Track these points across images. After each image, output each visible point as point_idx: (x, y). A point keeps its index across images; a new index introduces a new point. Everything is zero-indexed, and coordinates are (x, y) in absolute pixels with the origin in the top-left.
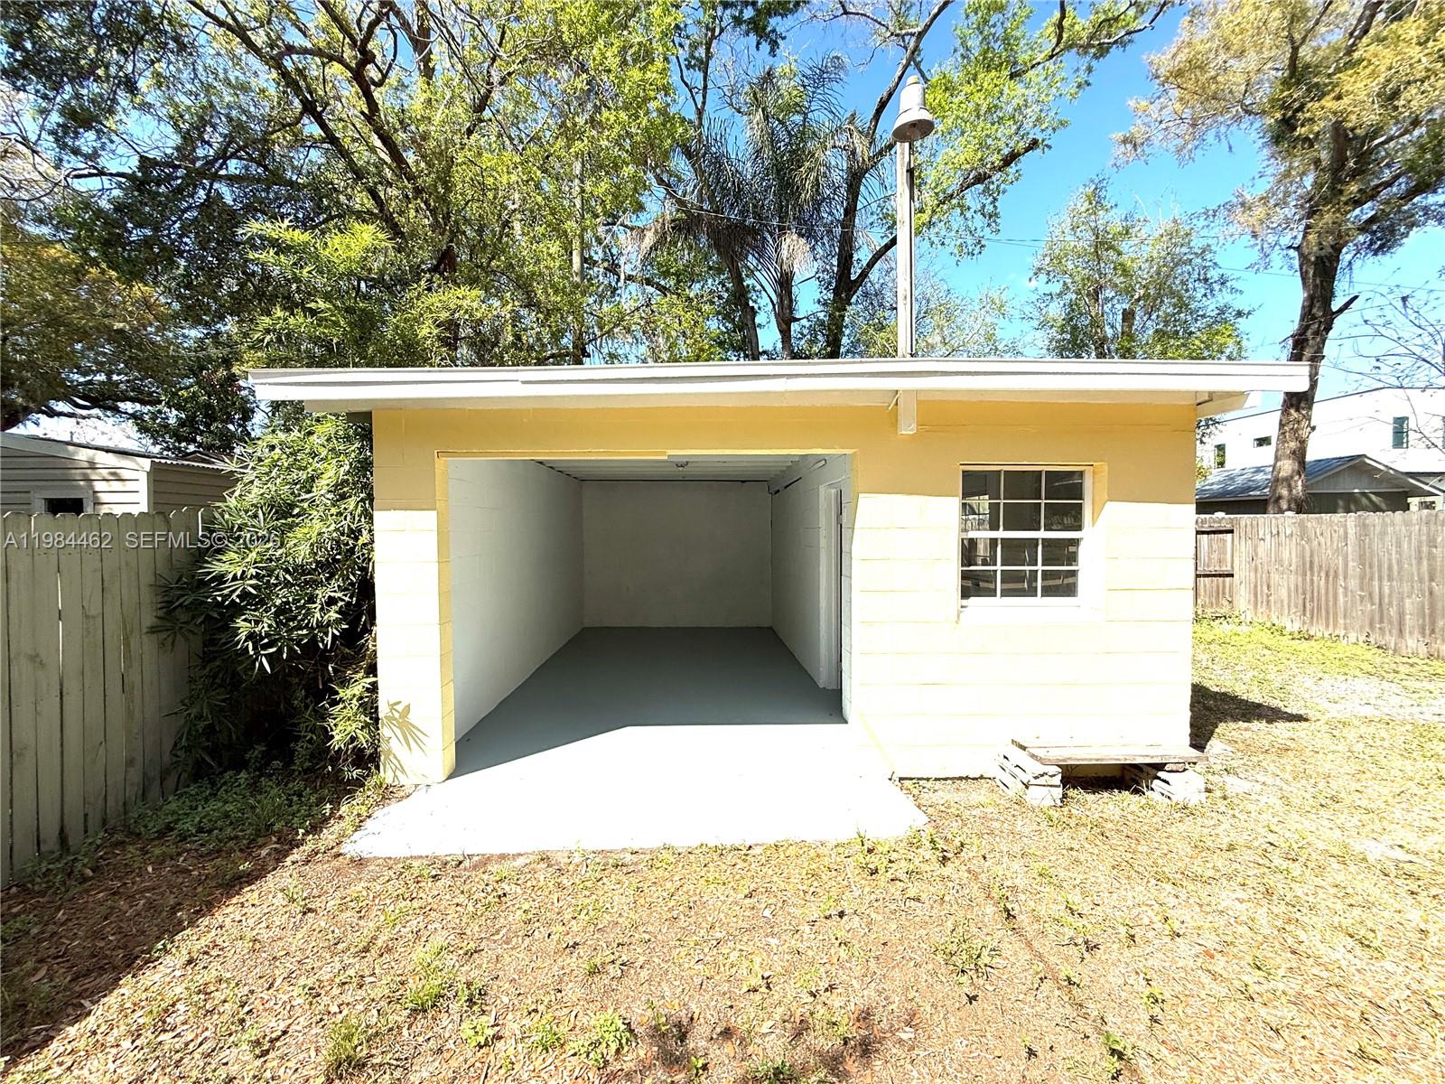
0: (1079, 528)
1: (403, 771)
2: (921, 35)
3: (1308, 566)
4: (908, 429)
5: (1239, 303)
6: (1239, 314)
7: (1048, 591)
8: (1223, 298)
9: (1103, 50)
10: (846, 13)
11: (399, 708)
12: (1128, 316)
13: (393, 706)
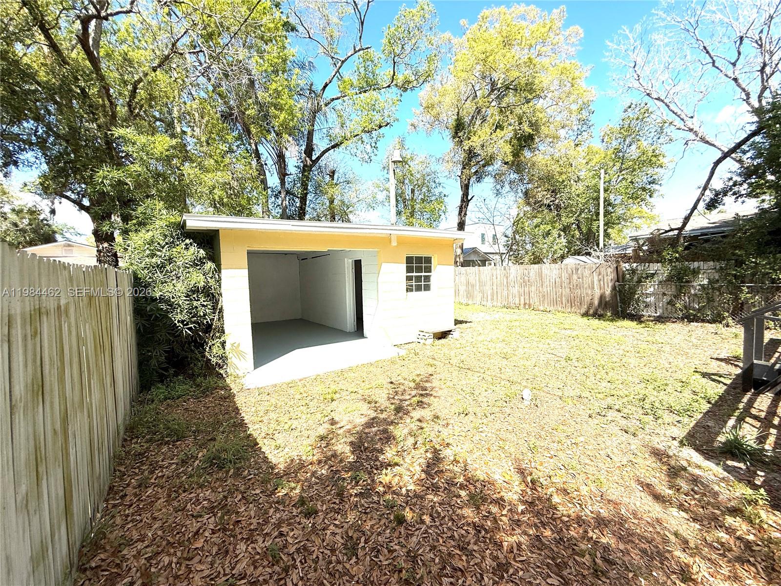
0: (430, 272)
1: (238, 369)
2: (343, 62)
3: (468, 283)
4: (394, 244)
5: (445, 192)
6: (445, 196)
7: (425, 290)
8: (440, 189)
9: (406, 90)
10: (310, 37)
11: (235, 345)
12: (413, 191)
13: (232, 345)
